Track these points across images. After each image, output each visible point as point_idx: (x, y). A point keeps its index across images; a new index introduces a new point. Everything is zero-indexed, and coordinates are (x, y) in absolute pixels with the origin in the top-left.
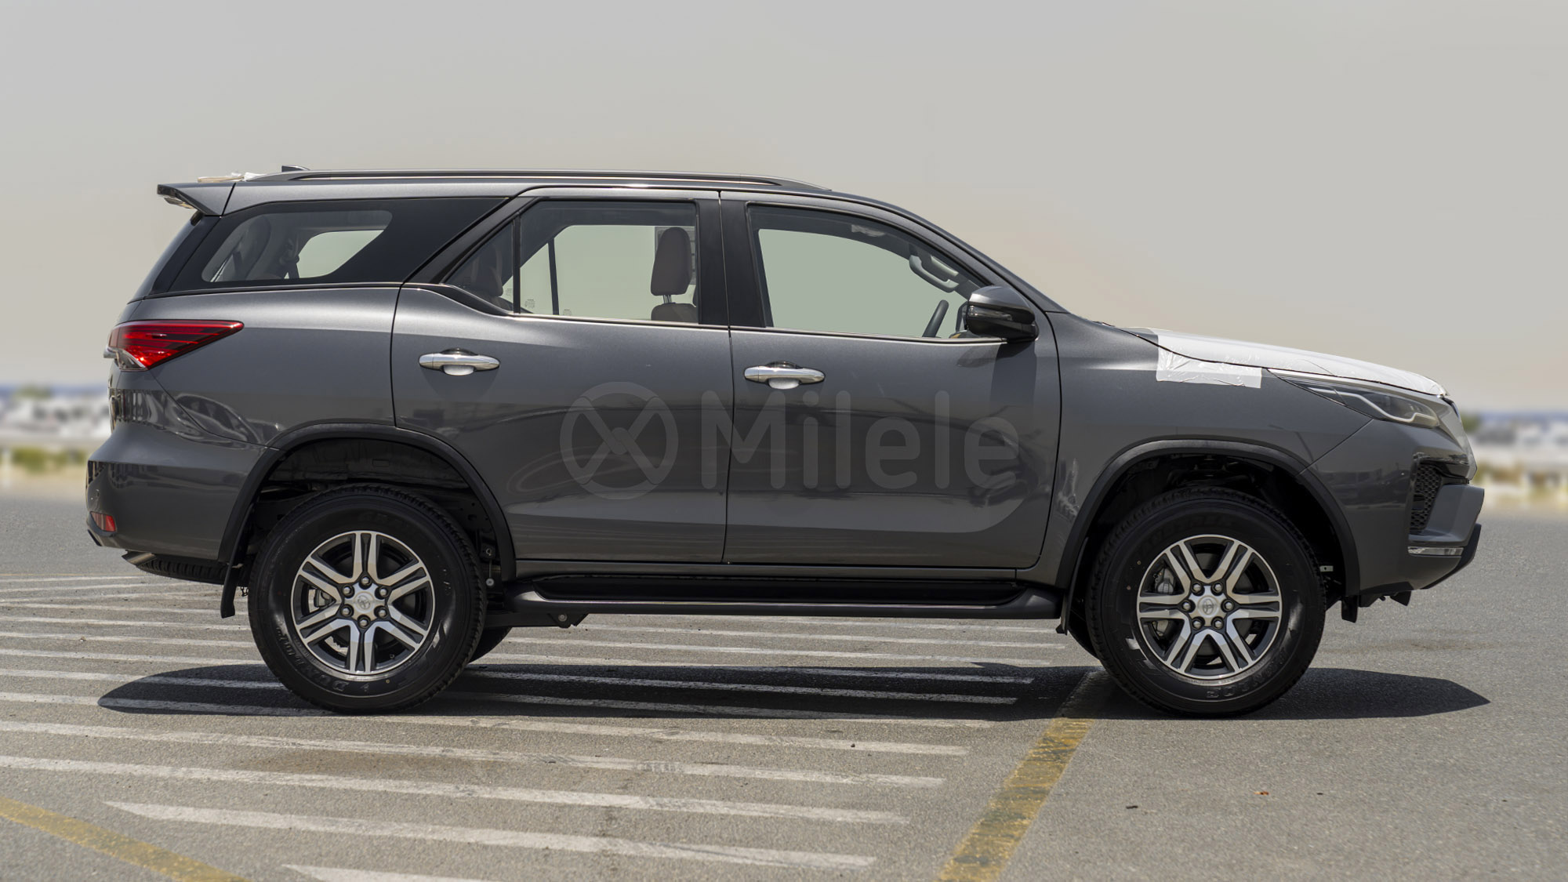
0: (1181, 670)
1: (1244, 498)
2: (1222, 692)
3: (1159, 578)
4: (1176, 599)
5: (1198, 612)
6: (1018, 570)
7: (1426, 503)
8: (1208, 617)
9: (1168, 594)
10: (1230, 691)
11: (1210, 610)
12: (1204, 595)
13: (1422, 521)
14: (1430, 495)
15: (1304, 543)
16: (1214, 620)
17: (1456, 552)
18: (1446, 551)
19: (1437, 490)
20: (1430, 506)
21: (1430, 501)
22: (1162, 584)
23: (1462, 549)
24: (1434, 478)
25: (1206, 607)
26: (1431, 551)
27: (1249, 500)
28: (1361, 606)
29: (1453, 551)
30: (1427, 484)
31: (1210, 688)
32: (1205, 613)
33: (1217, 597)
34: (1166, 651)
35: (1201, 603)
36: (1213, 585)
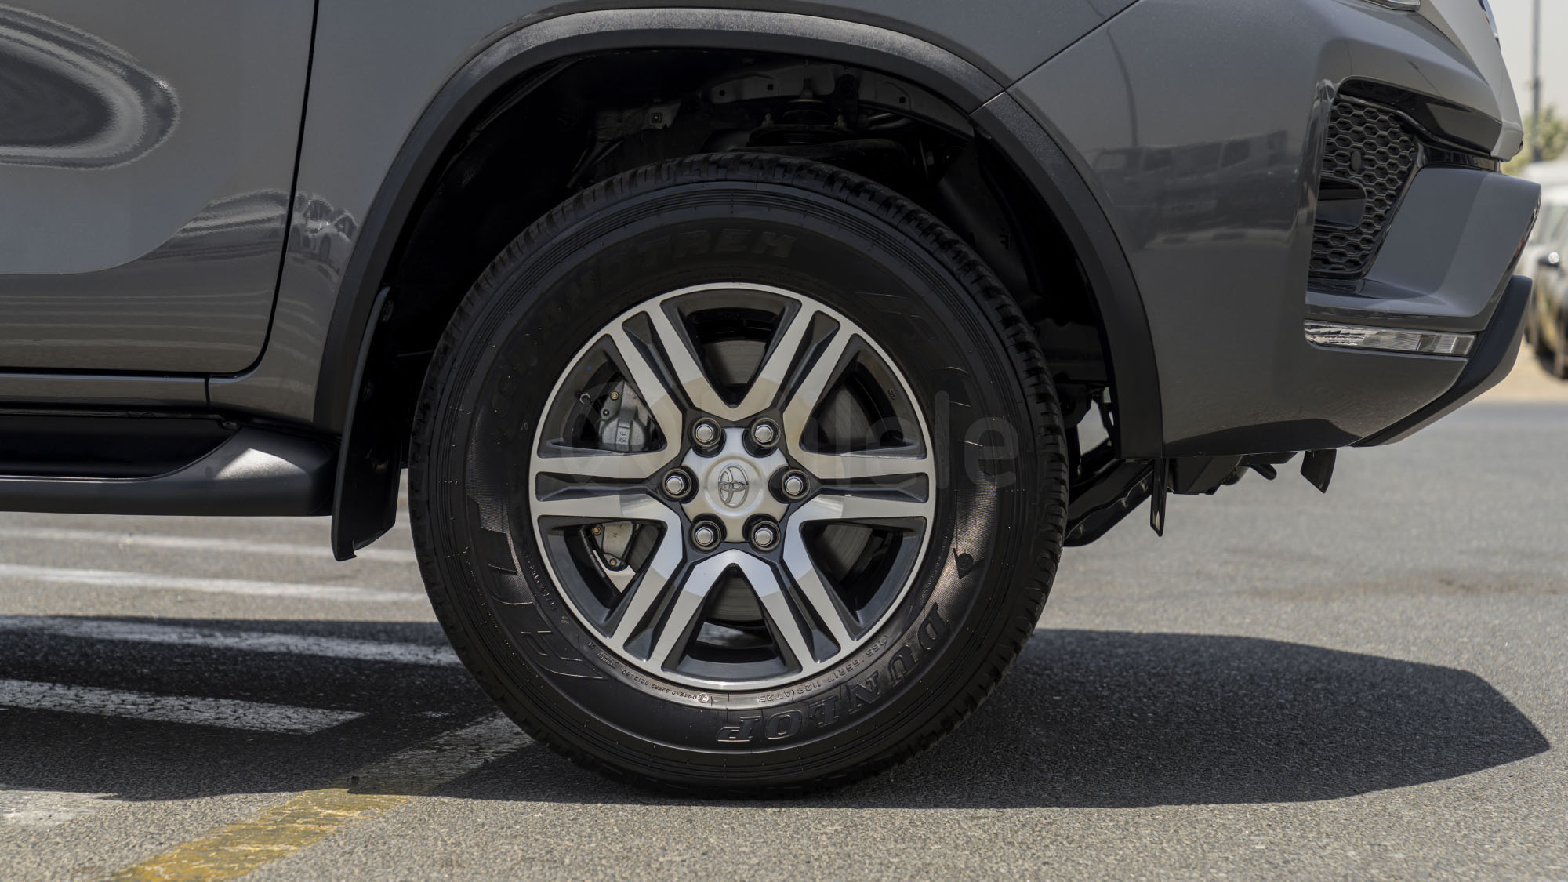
0: (654, 665)
1: (831, 180)
2: (760, 727)
3: (608, 405)
4: (646, 464)
5: (708, 501)
6: (211, 381)
7: (1369, 209)
8: (734, 517)
9: (630, 450)
10: (783, 724)
11: (738, 496)
12: (724, 453)
13: (1355, 255)
14: (1382, 187)
15: (1000, 308)
16: (754, 522)
17: (1457, 346)
18: (1425, 340)
19: (1404, 176)
20: (1380, 218)
21: (1381, 203)
22: (614, 423)
23: (1473, 337)
24: (1394, 143)
25: (726, 487)
26: (1388, 339)
27: (846, 184)
28: (1176, 492)
29: (1448, 344)
30: (1370, 154)
31: (728, 717)
32: (726, 503)
33: (760, 462)
34: (613, 608)
35: (715, 477)
36: (747, 425)
